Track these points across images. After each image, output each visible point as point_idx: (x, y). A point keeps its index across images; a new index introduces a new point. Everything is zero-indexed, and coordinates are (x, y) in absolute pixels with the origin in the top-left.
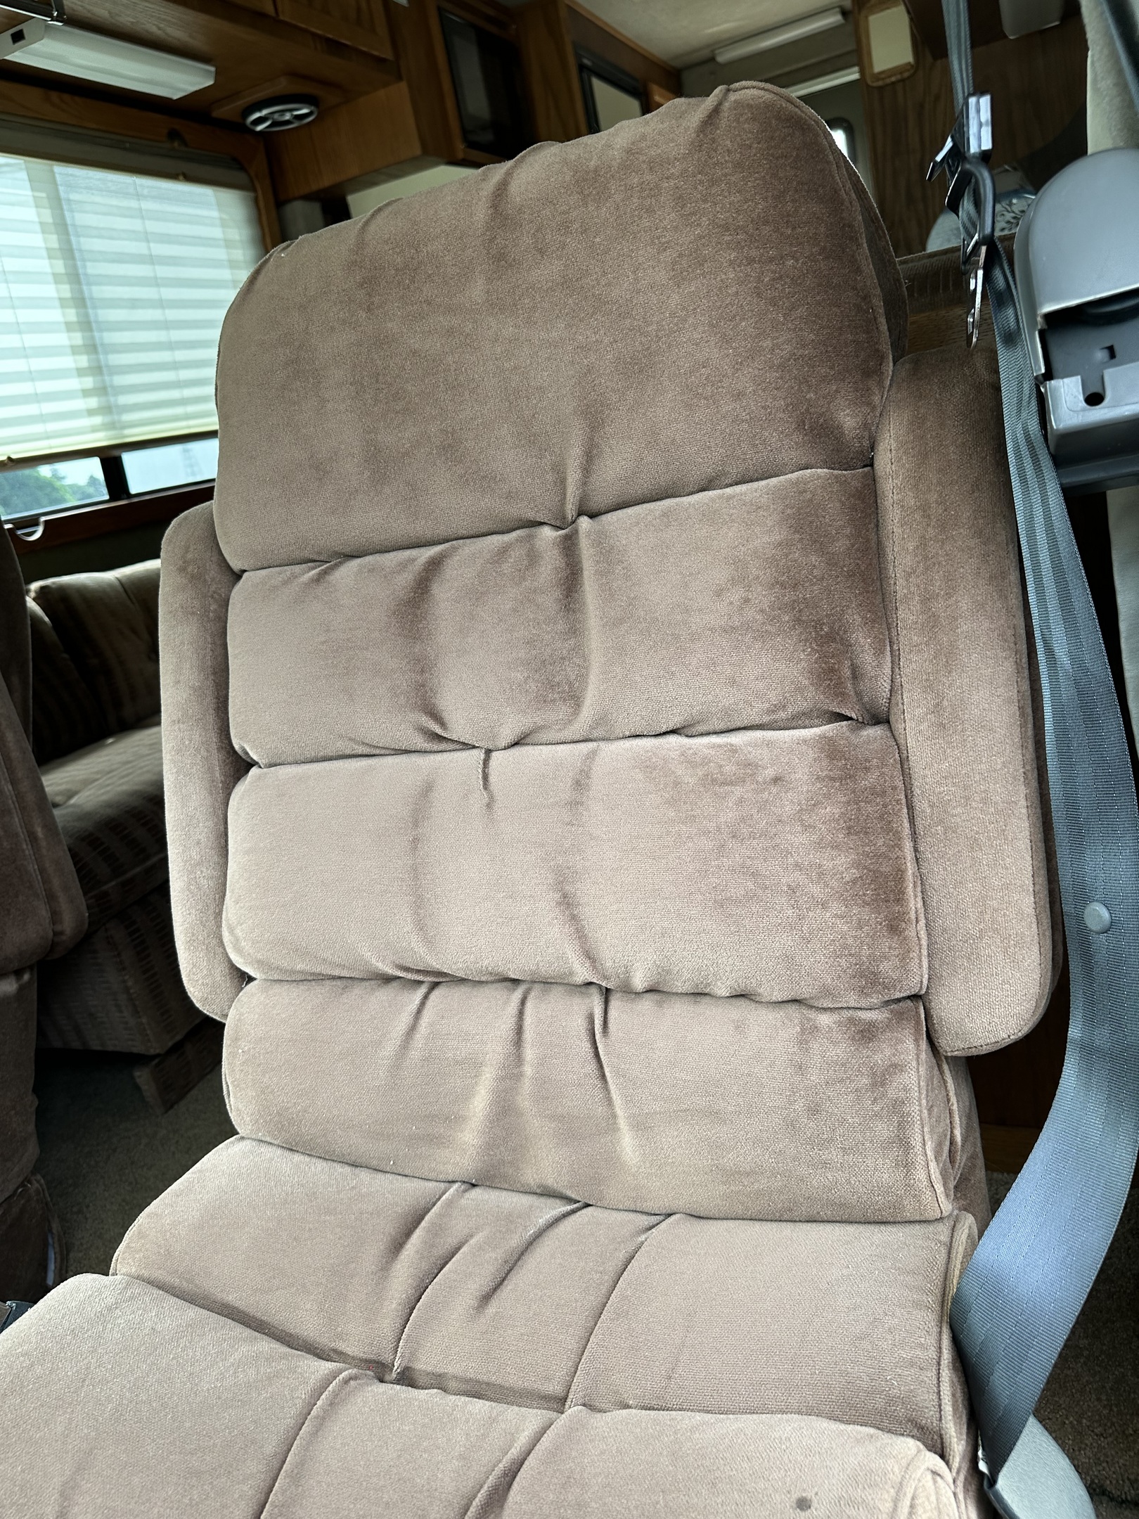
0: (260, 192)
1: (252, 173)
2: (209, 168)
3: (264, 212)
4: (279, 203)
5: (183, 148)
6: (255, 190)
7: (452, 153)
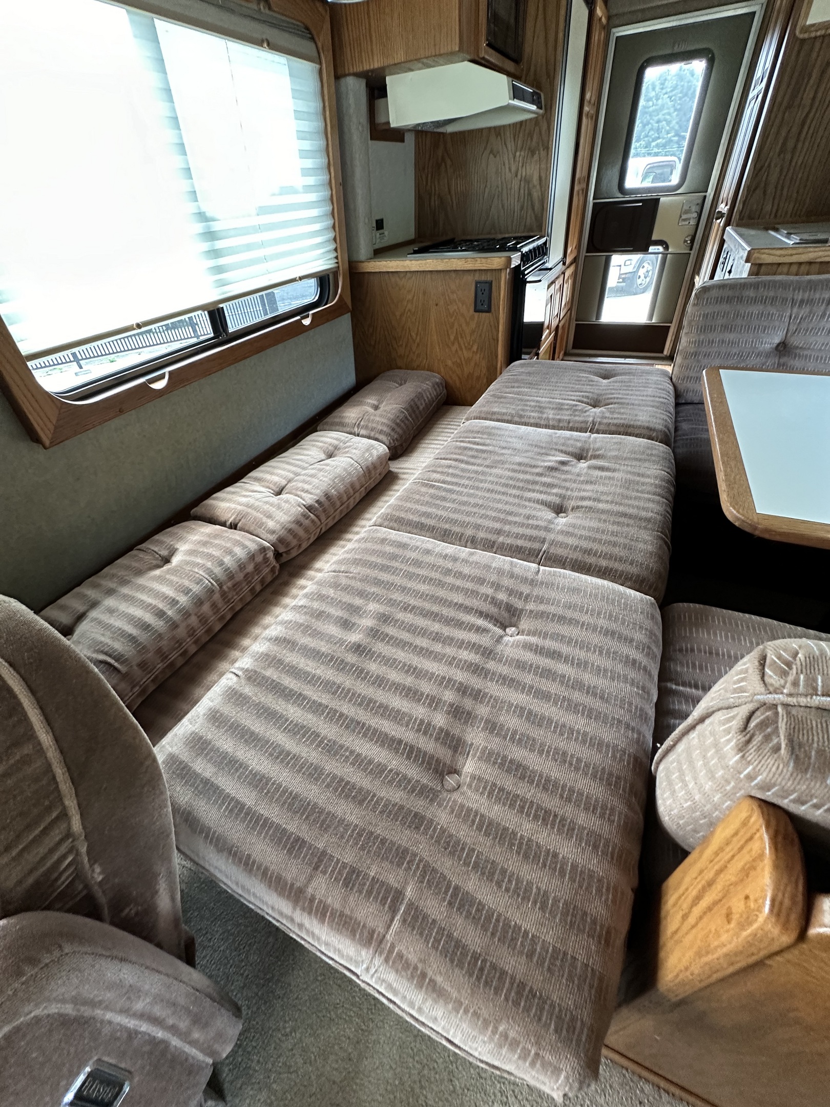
0: (324, 65)
1: (320, 45)
2: (287, 35)
3: (325, 86)
4: (337, 77)
5: (267, 11)
6: (320, 63)
7: (477, 49)
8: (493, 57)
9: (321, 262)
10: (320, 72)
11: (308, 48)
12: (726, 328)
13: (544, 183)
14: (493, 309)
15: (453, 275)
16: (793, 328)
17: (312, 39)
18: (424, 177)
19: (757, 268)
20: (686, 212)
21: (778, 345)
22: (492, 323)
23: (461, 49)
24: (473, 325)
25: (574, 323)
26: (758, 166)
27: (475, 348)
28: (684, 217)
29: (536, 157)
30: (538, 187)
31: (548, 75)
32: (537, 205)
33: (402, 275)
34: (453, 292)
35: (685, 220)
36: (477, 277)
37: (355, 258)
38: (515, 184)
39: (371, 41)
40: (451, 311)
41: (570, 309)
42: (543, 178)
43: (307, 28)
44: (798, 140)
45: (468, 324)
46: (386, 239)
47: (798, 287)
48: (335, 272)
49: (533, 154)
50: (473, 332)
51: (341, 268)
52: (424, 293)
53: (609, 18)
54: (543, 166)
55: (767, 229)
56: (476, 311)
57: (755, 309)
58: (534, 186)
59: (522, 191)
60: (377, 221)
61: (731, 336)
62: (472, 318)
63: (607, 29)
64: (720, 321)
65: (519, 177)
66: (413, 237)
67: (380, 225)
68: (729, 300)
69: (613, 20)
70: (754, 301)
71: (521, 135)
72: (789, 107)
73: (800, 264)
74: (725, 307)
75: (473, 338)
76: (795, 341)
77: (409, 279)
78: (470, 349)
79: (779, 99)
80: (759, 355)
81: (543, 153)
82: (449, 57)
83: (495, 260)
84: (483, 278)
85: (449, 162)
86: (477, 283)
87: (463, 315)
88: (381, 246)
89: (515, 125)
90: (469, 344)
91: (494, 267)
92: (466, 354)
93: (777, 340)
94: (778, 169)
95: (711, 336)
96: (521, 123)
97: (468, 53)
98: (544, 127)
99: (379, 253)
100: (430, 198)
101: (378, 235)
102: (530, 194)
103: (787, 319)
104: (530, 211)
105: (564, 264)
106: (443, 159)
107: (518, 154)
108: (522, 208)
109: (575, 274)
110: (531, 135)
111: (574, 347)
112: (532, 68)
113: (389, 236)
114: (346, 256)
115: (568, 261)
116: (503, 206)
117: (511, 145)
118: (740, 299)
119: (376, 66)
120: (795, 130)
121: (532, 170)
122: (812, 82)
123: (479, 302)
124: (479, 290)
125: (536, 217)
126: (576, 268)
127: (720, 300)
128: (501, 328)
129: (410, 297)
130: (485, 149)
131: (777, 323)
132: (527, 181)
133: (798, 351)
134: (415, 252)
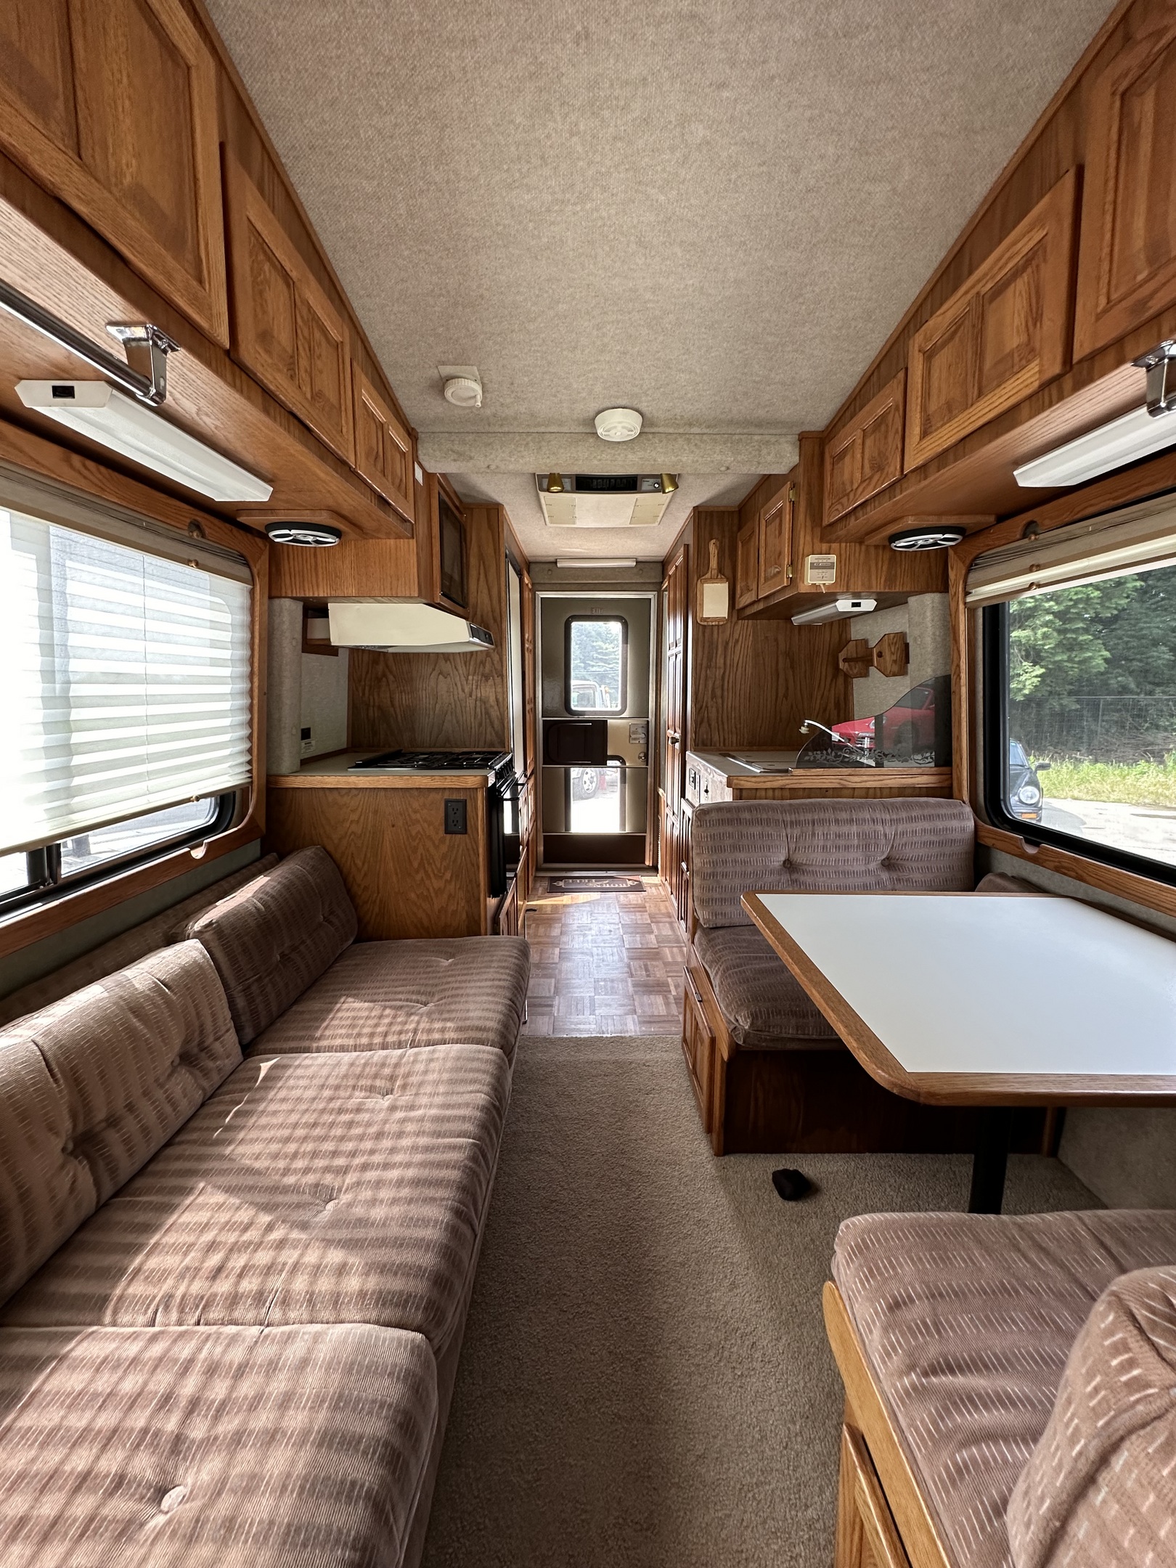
0: (257, 587)
1: (255, 571)
2: (219, 559)
3: (257, 604)
4: (271, 598)
5: (200, 539)
6: (254, 585)
7: (432, 597)
8: (446, 603)
9: (226, 778)
10: (252, 593)
11: (244, 572)
12: (735, 848)
13: (502, 704)
14: (469, 831)
15: (416, 793)
16: (793, 846)
17: (247, 565)
18: (360, 689)
19: (739, 793)
20: (635, 733)
21: (784, 862)
22: (470, 847)
23: (420, 595)
24: (444, 849)
25: (541, 835)
26: (698, 706)
27: (448, 876)
28: (633, 736)
29: (491, 682)
30: (496, 707)
31: (495, 620)
32: (496, 723)
33: (344, 792)
34: (415, 812)
35: (635, 739)
36: (447, 796)
37: (274, 771)
38: (471, 702)
39: (317, 575)
40: (414, 833)
41: (536, 821)
42: (501, 699)
43: (242, 556)
44: (723, 690)
45: (437, 847)
46: (312, 749)
47: (784, 810)
48: (244, 790)
49: (487, 680)
50: (444, 857)
51: (255, 784)
52: (376, 812)
53: (533, 584)
54: (499, 690)
55: (725, 755)
56: (447, 832)
57: (756, 830)
58: (491, 706)
59: (478, 710)
60: (303, 730)
61: (741, 856)
62: (442, 841)
63: (533, 591)
64: (728, 842)
65: (474, 697)
66: (345, 746)
67: (306, 734)
68: (730, 822)
69: (536, 587)
70: (751, 823)
71: (472, 663)
72: (709, 667)
73: (774, 789)
74: (730, 829)
75: (444, 864)
76: (799, 858)
77: (356, 796)
78: (441, 877)
79: (699, 662)
80: (772, 872)
81: (498, 680)
82: (408, 599)
83: (469, 779)
84: (455, 797)
85: (391, 678)
86: (447, 802)
87: (429, 838)
88: (306, 756)
89: (465, 654)
90: (439, 871)
91: (469, 786)
92: (437, 884)
93: (783, 859)
94: (714, 709)
95: (723, 856)
96: (472, 653)
97: (425, 598)
98: (496, 658)
99: (308, 764)
100: (368, 710)
101: (303, 745)
102: (487, 713)
103: (785, 839)
104: (489, 729)
105: (526, 776)
106: (384, 675)
107: (470, 677)
108: (480, 725)
109: (535, 784)
110: (483, 663)
111: (546, 861)
112: (479, 613)
113: (316, 746)
114: (265, 769)
115: (528, 773)
116: (458, 722)
117: (462, 669)
118: (739, 821)
119: (321, 595)
120: (718, 683)
121: (488, 692)
122: (719, 652)
123: (450, 822)
124: (450, 809)
125: (497, 733)
126: (536, 779)
127: (722, 822)
128: (481, 850)
129: (354, 817)
130: (434, 670)
131: (778, 843)
132: (484, 701)
133: (804, 868)
134: (358, 766)
